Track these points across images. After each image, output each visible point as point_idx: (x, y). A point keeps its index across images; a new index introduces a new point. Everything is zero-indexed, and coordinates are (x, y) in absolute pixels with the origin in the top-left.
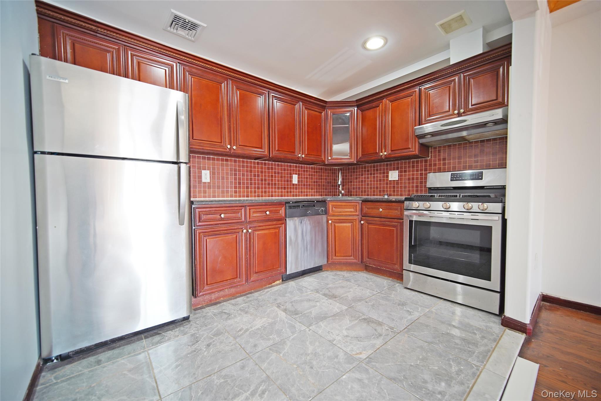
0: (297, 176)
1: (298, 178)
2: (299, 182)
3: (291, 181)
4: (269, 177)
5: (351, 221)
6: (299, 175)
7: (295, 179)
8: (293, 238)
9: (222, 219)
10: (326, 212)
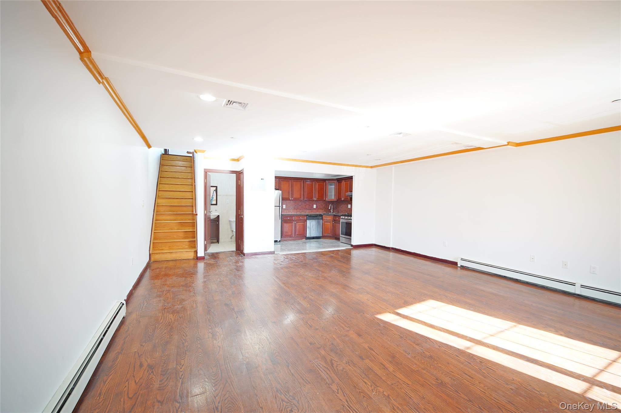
0: (315, 205)
1: (316, 206)
2: (316, 207)
3: (313, 207)
4: (304, 206)
5: (330, 222)
6: (316, 205)
7: (315, 206)
8: (309, 226)
9: (288, 219)
10: (322, 219)
